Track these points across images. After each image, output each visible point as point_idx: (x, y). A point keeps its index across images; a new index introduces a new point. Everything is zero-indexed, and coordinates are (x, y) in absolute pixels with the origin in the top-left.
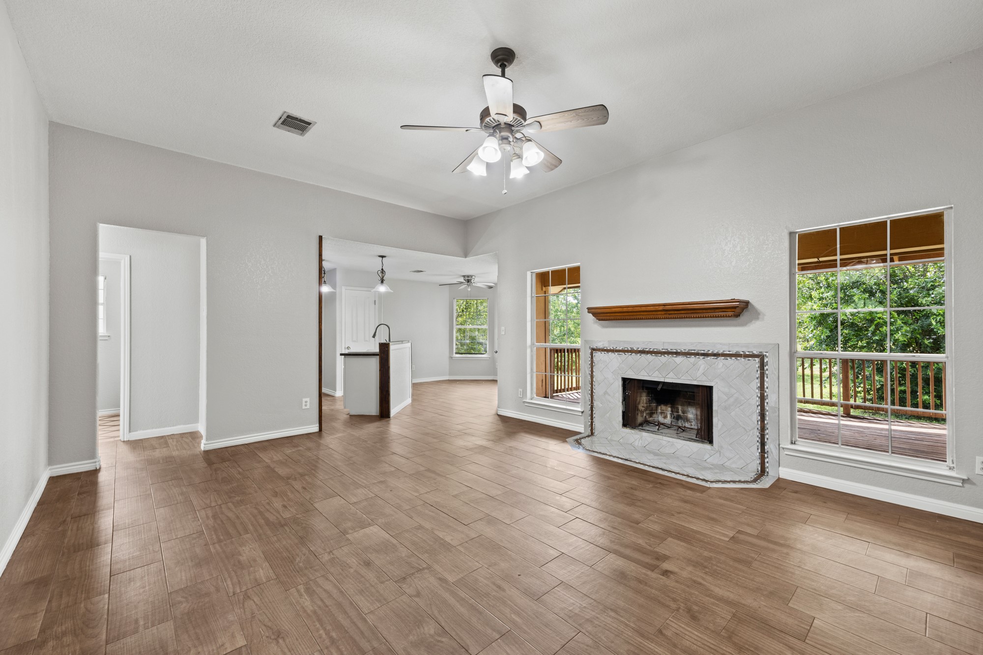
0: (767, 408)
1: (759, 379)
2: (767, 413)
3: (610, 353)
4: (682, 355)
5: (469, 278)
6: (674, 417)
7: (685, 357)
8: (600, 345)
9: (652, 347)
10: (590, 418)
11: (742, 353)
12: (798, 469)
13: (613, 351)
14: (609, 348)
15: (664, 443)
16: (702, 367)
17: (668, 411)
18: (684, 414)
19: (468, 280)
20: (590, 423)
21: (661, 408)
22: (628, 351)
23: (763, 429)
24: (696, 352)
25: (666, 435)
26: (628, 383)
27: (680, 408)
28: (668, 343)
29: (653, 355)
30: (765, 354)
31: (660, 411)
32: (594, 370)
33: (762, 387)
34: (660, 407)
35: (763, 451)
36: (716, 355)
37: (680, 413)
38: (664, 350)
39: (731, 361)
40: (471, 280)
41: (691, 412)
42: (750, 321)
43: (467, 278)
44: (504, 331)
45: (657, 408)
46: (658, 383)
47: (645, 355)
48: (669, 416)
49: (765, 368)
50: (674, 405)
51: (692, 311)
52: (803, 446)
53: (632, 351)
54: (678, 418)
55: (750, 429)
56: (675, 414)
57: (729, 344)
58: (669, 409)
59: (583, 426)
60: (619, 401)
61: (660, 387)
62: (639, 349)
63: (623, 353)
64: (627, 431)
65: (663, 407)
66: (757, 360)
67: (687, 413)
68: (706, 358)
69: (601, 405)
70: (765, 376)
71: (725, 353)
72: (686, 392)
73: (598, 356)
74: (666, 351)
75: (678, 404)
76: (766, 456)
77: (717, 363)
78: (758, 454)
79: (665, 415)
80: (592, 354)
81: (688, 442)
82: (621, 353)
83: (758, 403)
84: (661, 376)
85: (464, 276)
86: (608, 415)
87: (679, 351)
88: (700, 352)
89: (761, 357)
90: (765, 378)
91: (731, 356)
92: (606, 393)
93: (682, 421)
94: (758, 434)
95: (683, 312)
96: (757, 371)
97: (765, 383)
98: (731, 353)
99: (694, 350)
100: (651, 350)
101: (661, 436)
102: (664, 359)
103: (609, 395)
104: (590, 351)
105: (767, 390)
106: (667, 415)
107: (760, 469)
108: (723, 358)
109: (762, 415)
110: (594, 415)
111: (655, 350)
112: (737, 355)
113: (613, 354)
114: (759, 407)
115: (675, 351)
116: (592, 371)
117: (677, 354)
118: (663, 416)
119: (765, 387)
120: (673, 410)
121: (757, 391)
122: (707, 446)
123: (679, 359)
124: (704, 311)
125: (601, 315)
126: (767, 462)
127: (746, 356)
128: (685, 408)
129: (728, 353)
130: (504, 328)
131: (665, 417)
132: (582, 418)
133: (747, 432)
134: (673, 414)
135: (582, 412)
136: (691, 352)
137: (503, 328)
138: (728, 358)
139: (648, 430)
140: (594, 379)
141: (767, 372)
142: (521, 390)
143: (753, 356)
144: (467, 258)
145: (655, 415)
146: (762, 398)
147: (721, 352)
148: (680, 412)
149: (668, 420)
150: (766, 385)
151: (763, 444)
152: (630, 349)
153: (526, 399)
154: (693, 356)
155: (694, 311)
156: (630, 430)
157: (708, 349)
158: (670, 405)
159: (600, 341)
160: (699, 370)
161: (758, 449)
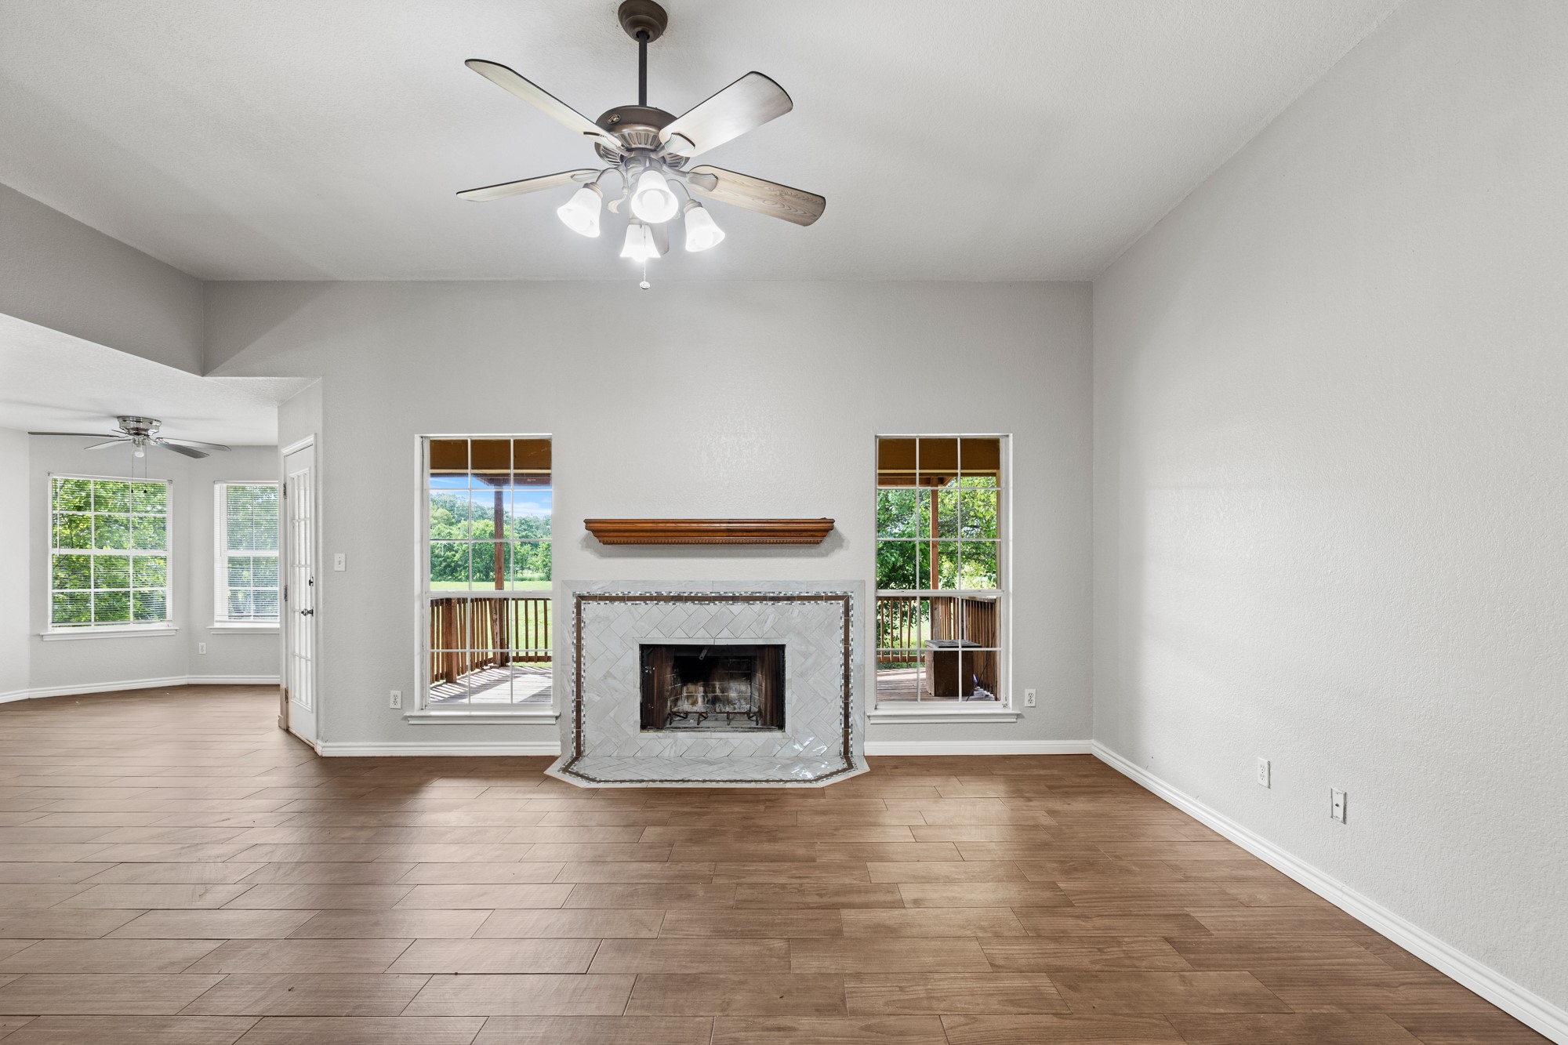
0: (852, 667)
1: (843, 629)
2: (852, 674)
3: (616, 603)
4: (742, 600)
5: (141, 426)
6: (708, 701)
7: (747, 604)
8: (596, 590)
9: (695, 590)
10: (573, 725)
11: (823, 594)
12: (884, 740)
13: (623, 599)
14: (614, 595)
15: (712, 743)
16: (771, 617)
17: (700, 690)
18: (723, 693)
19: (137, 429)
20: (573, 735)
21: (688, 689)
22: (651, 598)
23: (847, 695)
24: (762, 595)
25: (714, 729)
26: (650, 653)
27: (717, 685)
28: (721, 582)
29: (696, 602)
30: (850, 594)
31: (685, 694)
32: (583, 635)
33: (846, 640)
34: (685, 689)
35: (847, 725)
36: (791, 599)
37: (718, 692)
38: (713, 595)
39: (810, 606)
40: (146, 430)
41: (734, 688)
42: (833, 550)
43: (133, 425)
44: (343, 564)
45: (682, 690)
46: (700, 648)
47: (681, 604)
48: (700, 700)
49: (850, 614)
50: (708, 681)
51: (769, 534)
52: (887, 709)
53: (659, 598)
54: (714, 701)
55: (832, 698)
56: (710, 695)
57: (807, 582)
58: (701, 689)
59: (559, 743)
60: (635, 687)
61: (703, 655)
62: (671, 594)
63: (642, 602)
64: (651, 734)
65: (691, 687)
66: (841, 603)
67: (727, 692)
68: (776, 604)
69: (599, 698)
70: (850, 624)
71: (802, 595)
72: (727, 658)
73: (590, 609)
74: (717, 595)
75: (714, 680)
76: (850, 730)
77: (791, 611)
78: (841, 731)
79: (694, 699)
80: (578, 607)
81: (750, 733)
82: (638, 602)
83: (842, 662)
84: (708, 636)
85: (123, 419)
86: (612, 714)
87: (737, 595)
88: (768, 595)
89: (845, 598)
90: (850, 627)
91: (809, 598)
92: (608, 675)
93: (721, 705)
94: (841, 703)
95: (755, 534)
96: (841, 618)
97: (850, 634)
98: (809, 595)
99: (760, 593)
100: (692, 595)
101: (709, 733)
102: (713, 608)
103: (615, 678)
104: (575, 601)
105: (852, 643)
106: (697, 699)
107: (842, 750)
108: (799, 602)
109: (847, 677)
110: (583, 719)
111: (700, 595)
112: (817, 598)
113: (623, 604)
114: (843, 667)
115: (731, 595)
116: (579, 638)
117: (734, 599)
118: (690, 701)
119: (850, 639)
120: (707, 689)
121: (841, 645)
122: (777, 734)
123: (738, 607)
124: (787, 534)
125: (612, 534)
126: (851, 739)
127: (828, 598)
128: (726, 684)
129: (806, 595)
130: (343, 556)
131: (694, 703)
132: (557, 728)
133: (828, 703)
134: (707, 696)
135: (557, 718)
136: (754, 595)
137: (339, 557)
138: (806, 602)
139: (685, 728)
140: (584, 653)
141: (852, 619)
142: (398, 693)
143: (837, 598)
144: (206, 378)
145: (680, 703)
146: (847, 654)
147: (796, 594)
148: (718, 690)
149: (700, 706)
150: (851, 636)
151: (847, 716)
152: (656, 595)
153: (413, 711)
154: (758, 602)
155: (772, 534)
156: (655, 734)
157: (779, 590)
158: (702, 683)
159: (596, 582)
160: (766, 622)
161: (841, 724)
